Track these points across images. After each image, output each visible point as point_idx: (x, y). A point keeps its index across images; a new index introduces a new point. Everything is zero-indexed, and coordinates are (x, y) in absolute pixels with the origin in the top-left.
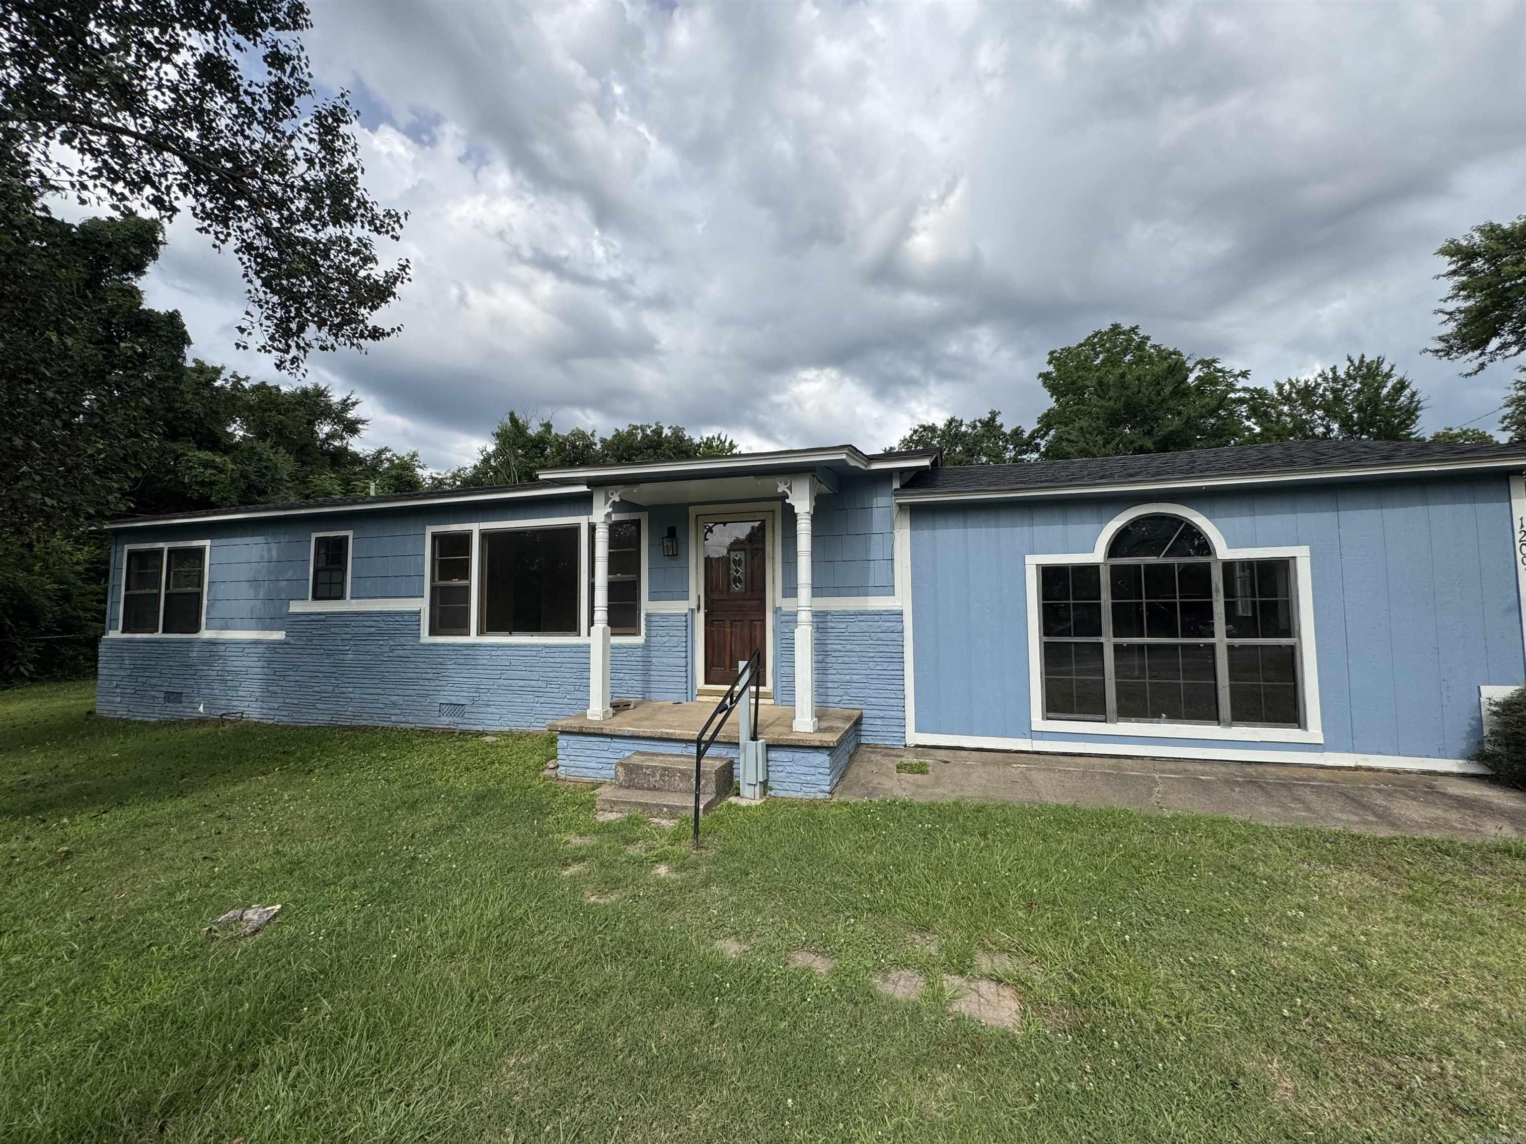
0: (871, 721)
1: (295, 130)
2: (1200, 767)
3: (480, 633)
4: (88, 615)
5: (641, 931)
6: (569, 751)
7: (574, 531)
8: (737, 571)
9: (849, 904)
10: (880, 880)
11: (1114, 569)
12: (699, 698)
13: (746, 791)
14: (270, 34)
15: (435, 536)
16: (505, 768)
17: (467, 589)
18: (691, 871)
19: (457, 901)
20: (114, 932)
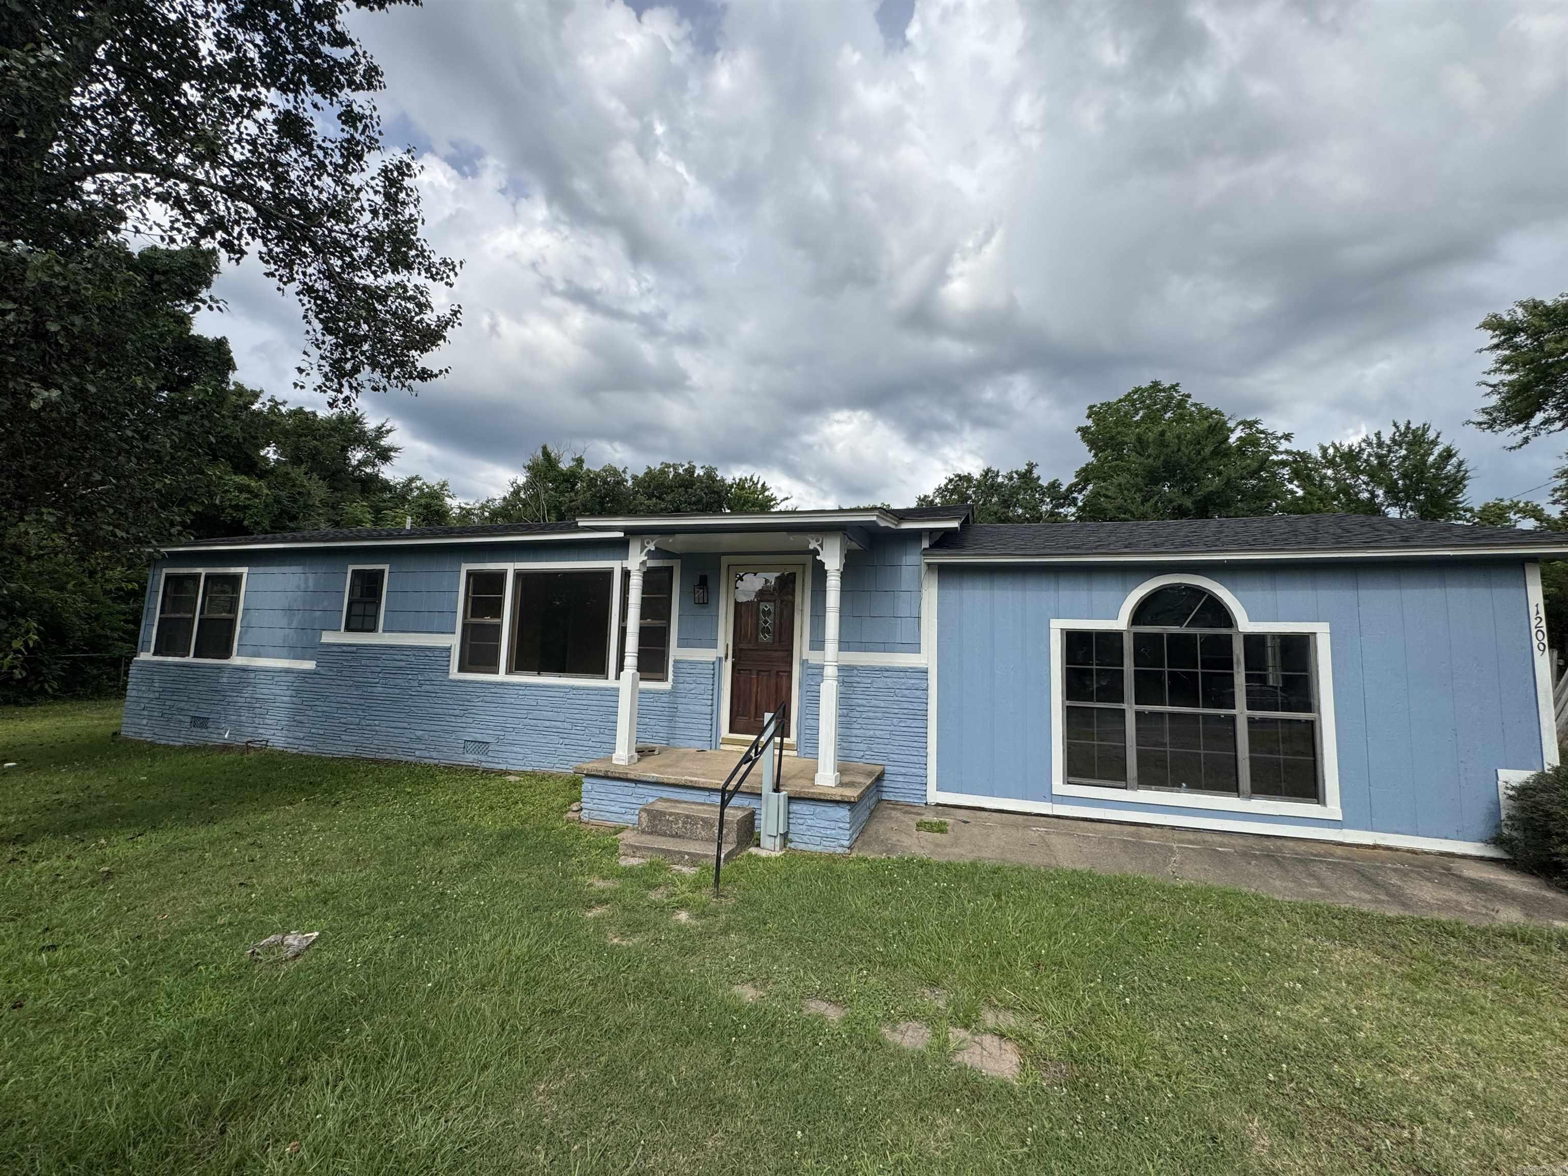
0: (893, 778)
1: (363, 183)
2: (1218, 838)
3: (509, 671)
4: (116, 635)
5: (662, 973)
6: (593, 794)
7: (607, 575)
8: (766, 622)
9: (863, 957)
10: (894, 936)
11: (1137, 636)
12: (723, 747)
13: (766, 842)
14: (346, 94)
15: (469, 574)
16: (529, 808)
17: (498, 628)
18: (710, 918)
19: (487, 937)
20: (162, 950)
